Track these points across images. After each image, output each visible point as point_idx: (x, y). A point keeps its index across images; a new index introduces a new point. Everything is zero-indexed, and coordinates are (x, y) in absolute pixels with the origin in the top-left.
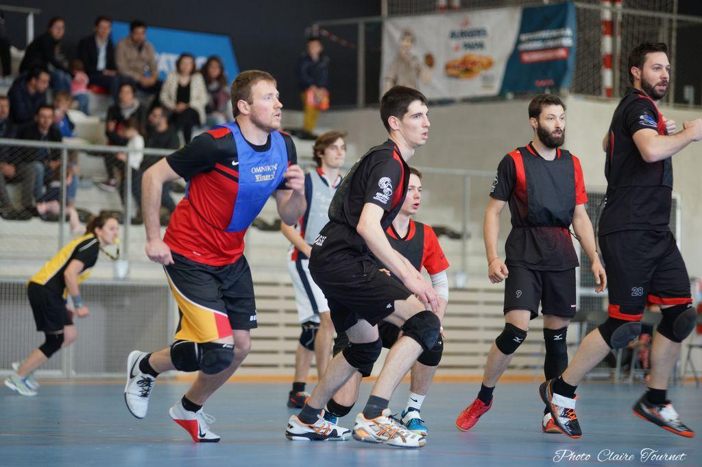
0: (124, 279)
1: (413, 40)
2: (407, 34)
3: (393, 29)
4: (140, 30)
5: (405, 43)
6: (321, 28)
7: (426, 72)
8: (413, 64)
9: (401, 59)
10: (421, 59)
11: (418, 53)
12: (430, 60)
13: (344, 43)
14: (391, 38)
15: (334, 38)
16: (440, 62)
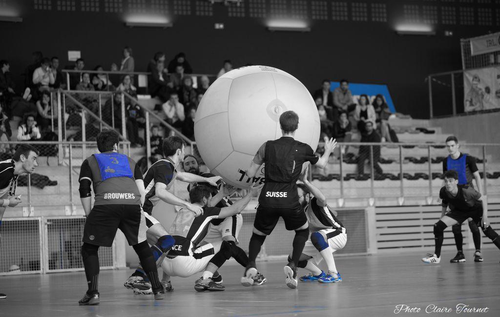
0: (342, 207)
1: (479, 80)
2: (475, 77)
3: (469, 76)
4: (345, 83)
5: (475, 82)
6: (432, 77)
7: (487, 96)
8: (480, 92)
9: (473, 90)
10: (484, 90)
11: (481, 86)
12: (488, 90)
13: (444, 84)
14: (468, 80)
15: (439, 82)
16: (493, 90)
